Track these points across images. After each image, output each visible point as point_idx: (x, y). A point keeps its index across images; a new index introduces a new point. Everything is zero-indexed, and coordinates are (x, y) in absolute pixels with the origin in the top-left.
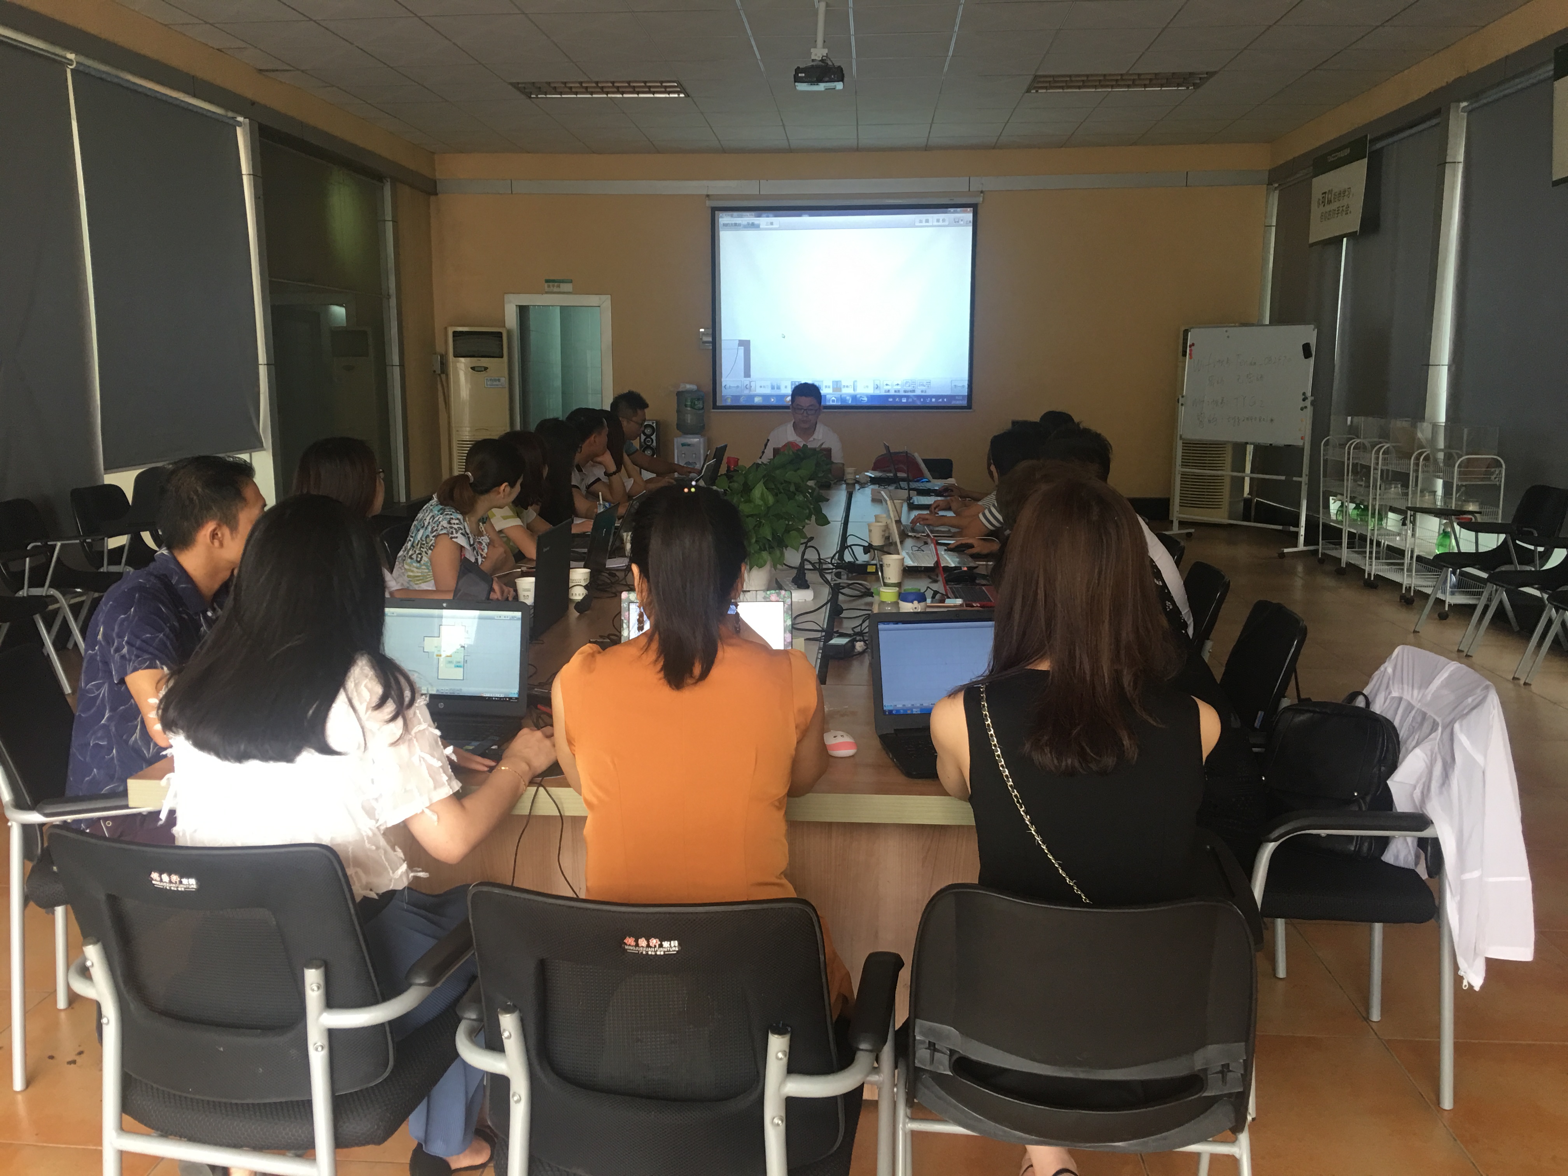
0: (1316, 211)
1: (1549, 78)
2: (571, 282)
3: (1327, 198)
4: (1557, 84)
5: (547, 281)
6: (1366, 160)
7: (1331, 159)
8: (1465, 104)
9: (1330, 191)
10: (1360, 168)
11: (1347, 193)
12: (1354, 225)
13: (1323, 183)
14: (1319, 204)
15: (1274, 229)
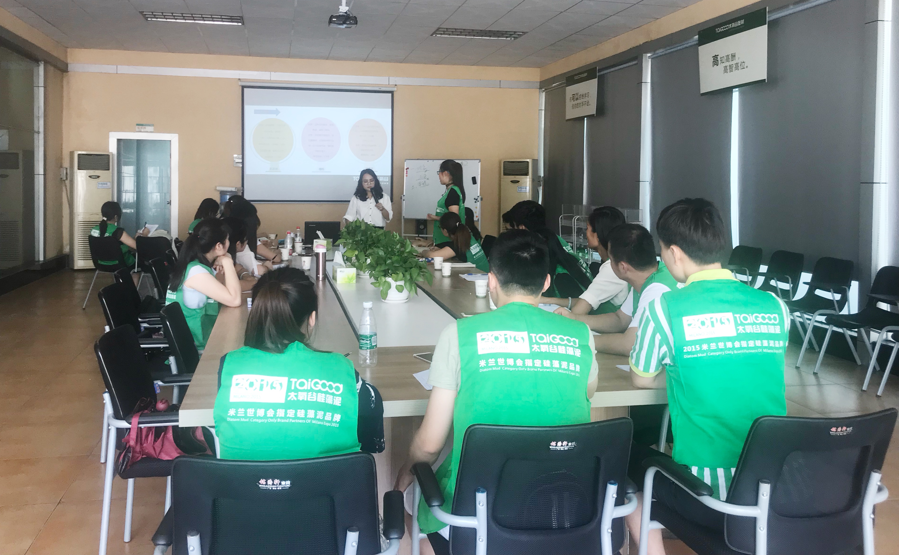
0: (569, 104)
1: (695, 45)
2: (153, 125)
3: (575, 97)
4: (700, 48)
5: (138, 125)
6: (597, 79)
7: (576, 78)
8: (649, 55)
9: (577, 94)
10: (594, 82)
11: (587, 95)
12: (592, 110)
13: (571, 90)
14: (570, 99)
15: (543, 112)
